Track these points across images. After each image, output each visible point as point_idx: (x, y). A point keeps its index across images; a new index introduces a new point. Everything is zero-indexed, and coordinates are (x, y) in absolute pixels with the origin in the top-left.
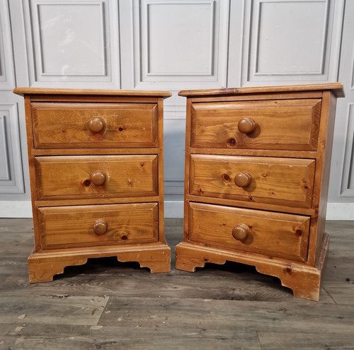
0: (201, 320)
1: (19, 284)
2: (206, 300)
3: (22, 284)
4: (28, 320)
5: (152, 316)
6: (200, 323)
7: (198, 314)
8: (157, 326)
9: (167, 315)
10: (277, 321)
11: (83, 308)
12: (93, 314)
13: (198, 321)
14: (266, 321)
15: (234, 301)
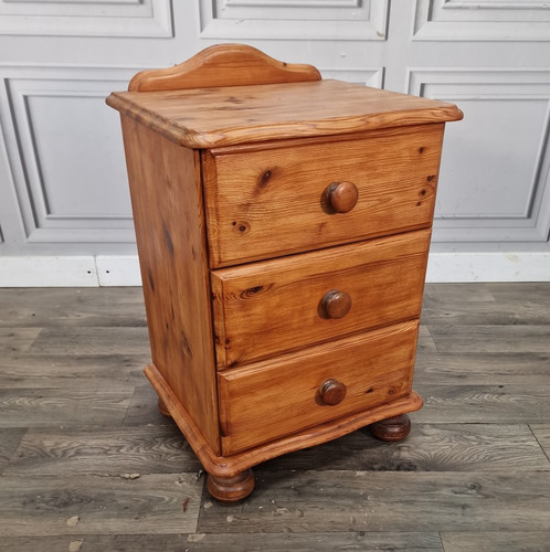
0: (355, 515)
1: (48, 450)
2: (359, 473)
3: (52, 451)
4: (84, 528)
5: (278, 510)
6: (354, 521)
7: (351, 502)
8: (290, 531)
9: (301, 505)
10: (468, 510)
11: (167, 499)
12: (185, 510)
13: (350, 516)
14: (453, 510)
15: (402, 473)
